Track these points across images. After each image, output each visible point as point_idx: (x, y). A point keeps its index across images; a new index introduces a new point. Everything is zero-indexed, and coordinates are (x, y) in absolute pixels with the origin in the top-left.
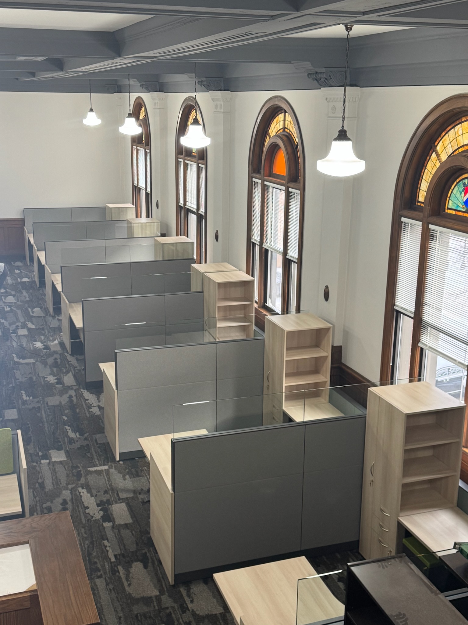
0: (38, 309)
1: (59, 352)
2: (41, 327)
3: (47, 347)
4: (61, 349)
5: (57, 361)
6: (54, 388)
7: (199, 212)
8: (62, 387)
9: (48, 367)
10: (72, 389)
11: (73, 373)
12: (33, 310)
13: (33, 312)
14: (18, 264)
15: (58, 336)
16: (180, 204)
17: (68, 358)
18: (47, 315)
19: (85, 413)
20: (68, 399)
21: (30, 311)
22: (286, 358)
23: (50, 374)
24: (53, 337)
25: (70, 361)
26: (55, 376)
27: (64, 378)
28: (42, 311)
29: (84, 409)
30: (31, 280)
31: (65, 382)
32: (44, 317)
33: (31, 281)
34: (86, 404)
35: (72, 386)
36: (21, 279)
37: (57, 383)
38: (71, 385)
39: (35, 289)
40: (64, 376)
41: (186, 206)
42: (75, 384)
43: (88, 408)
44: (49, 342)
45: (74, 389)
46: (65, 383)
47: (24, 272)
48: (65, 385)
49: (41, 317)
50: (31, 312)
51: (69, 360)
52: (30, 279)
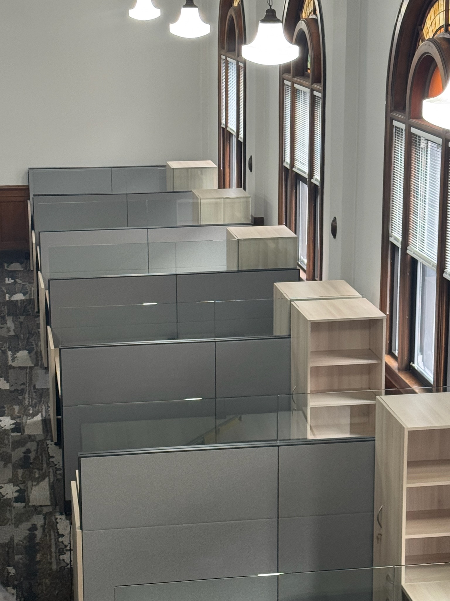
0: (25, 352)
1: (38, 439)
2: (19, 389)
3: (18, 428)
4: (43, 432)
5: (30, 455)
6: (8, 508)
7: (312, 181)
8: (24, 507)
9: (10, 466)
10: (39, 513)
11: (52, 481)
12: (15, 354)
13: (13, 359)
14: (16, 266)
15: (43, 407)
16: (285, 164)
17: (50, 450)
18: (36, 365)
19: (51, 563)
20: (28, 532)
21: (10, 356)
22: (408, 483)
23: (10, 481)
24: (35, 407)
25: (53, 457)
26: (17, 485)
27: (32, 489)
28: (30, 356)
29: (51, 555)
30: (28, 298)
31: (32, 497)
32: (31, 368)
33: (27, 300)
34: (57, 543)
35: (41, 506)
36: (11, 295)
37: (17, 500)
38: (41, 504)
39: (30, 315)
40: (32, 485)
41: (294, 169)
42: (49, 504)
43: (59, 552)
44: (25, 417)
45: (44, 512)
46: (31, 500)
47: (20, 282)
48: (30, 504)
49: (26, 368)
50: (10, 358)
51: (51, 455)
52: (28, 295)
